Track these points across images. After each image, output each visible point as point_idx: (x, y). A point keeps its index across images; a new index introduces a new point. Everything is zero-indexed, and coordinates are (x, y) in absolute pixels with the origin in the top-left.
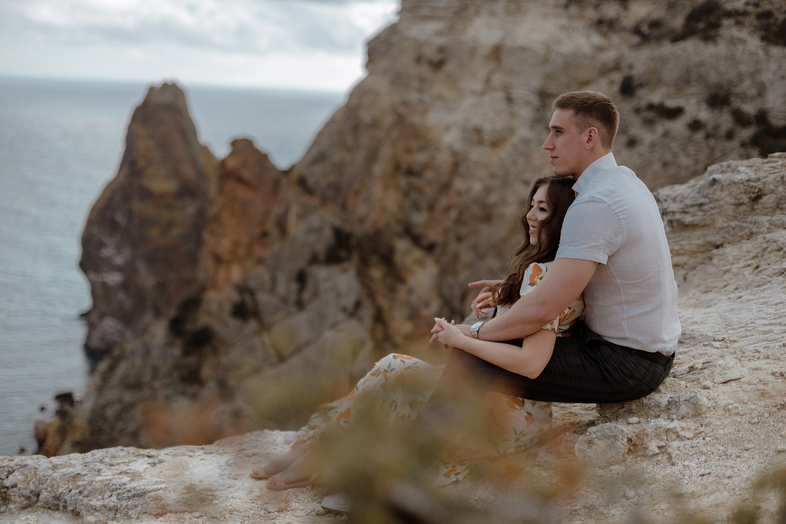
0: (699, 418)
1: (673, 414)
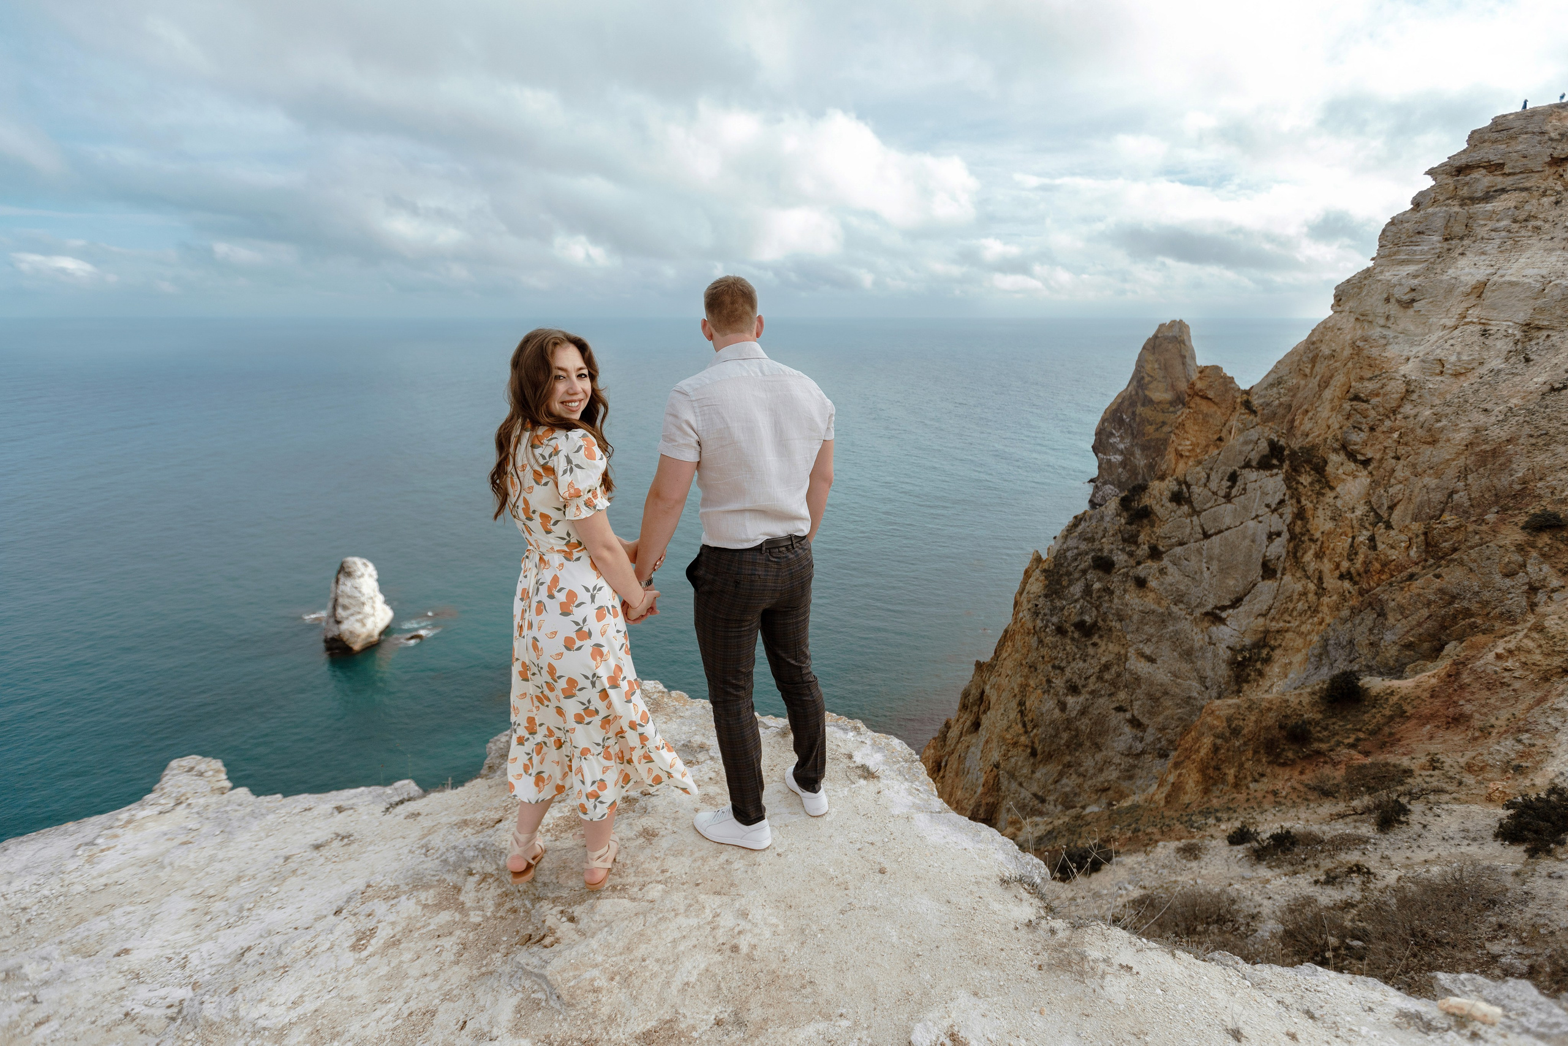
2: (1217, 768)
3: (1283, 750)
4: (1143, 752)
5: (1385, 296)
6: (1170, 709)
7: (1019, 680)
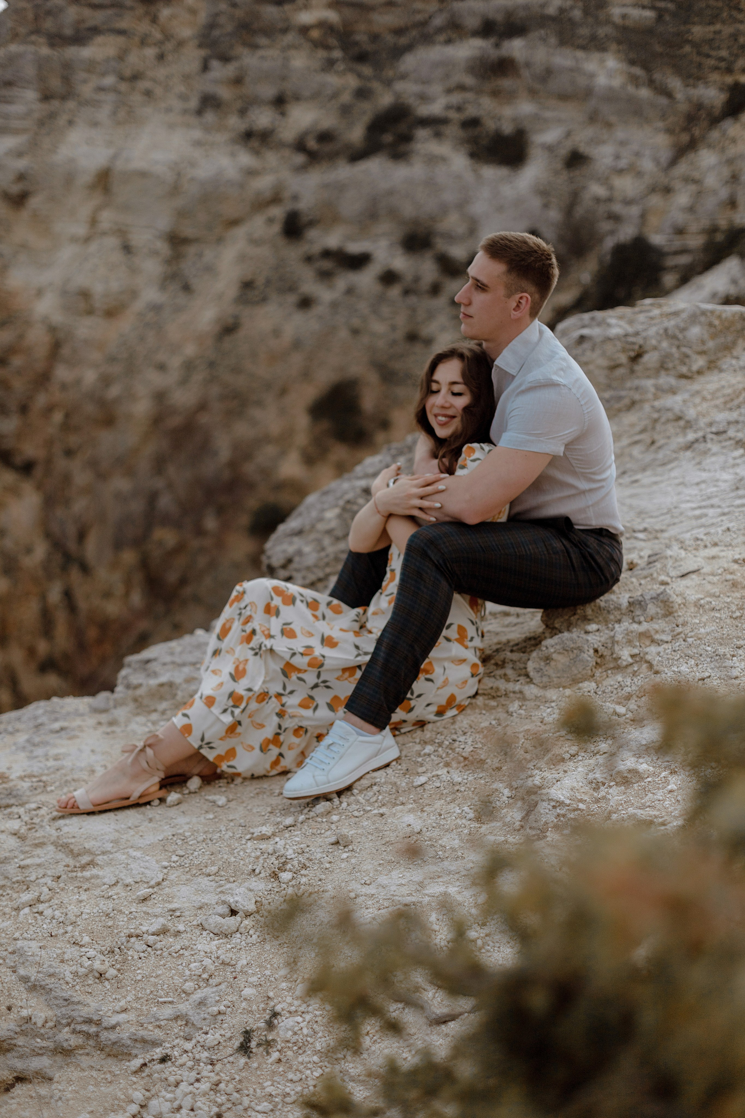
0: (671, 618)
1: (638, 616)
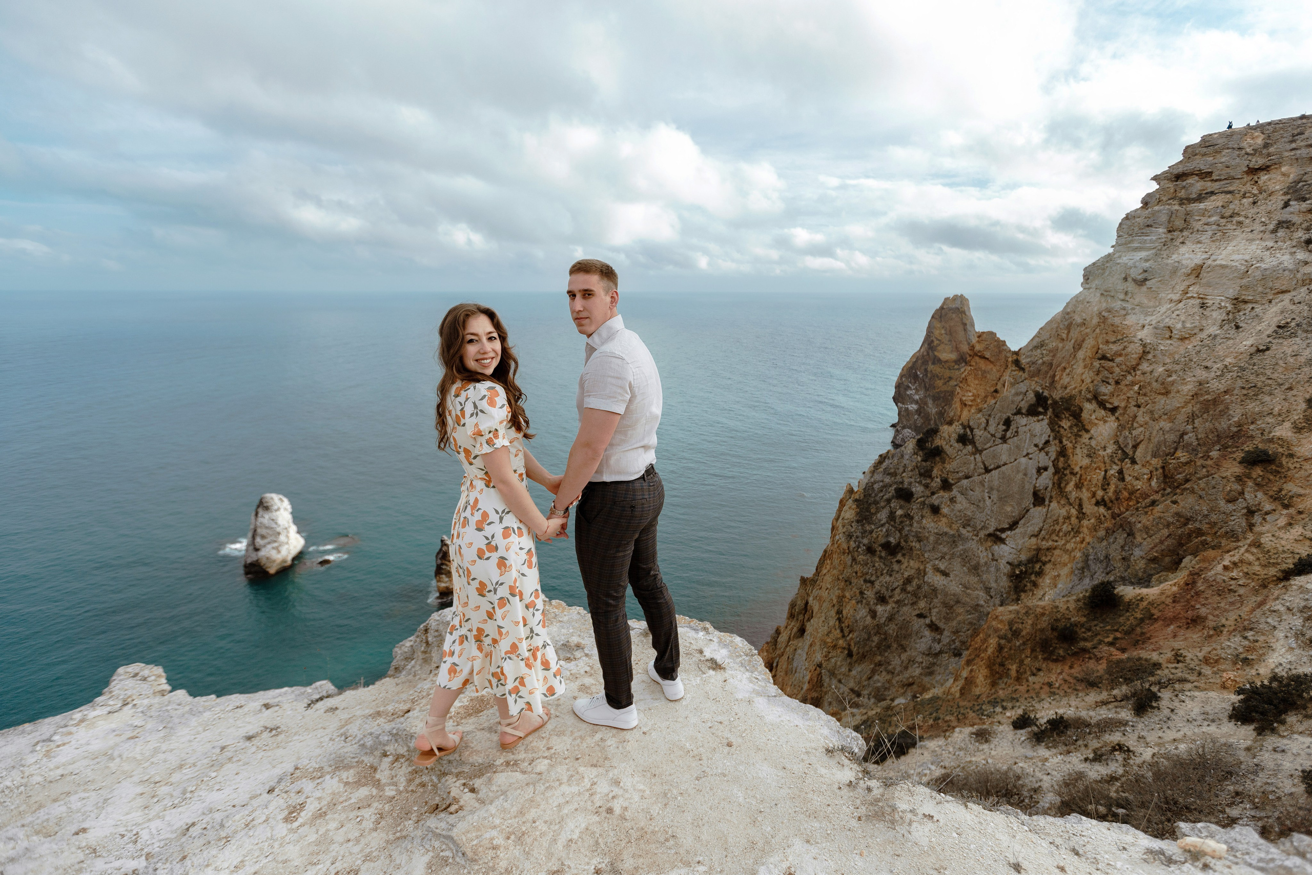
2: (1002, 665)
3: (1056, 648)
4: (941, 652)
5: (1124, 276)
6: (962, 615)
7: (837, 592)
